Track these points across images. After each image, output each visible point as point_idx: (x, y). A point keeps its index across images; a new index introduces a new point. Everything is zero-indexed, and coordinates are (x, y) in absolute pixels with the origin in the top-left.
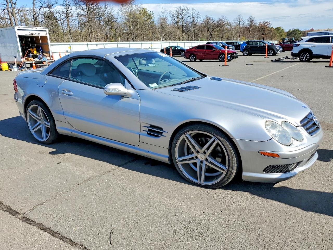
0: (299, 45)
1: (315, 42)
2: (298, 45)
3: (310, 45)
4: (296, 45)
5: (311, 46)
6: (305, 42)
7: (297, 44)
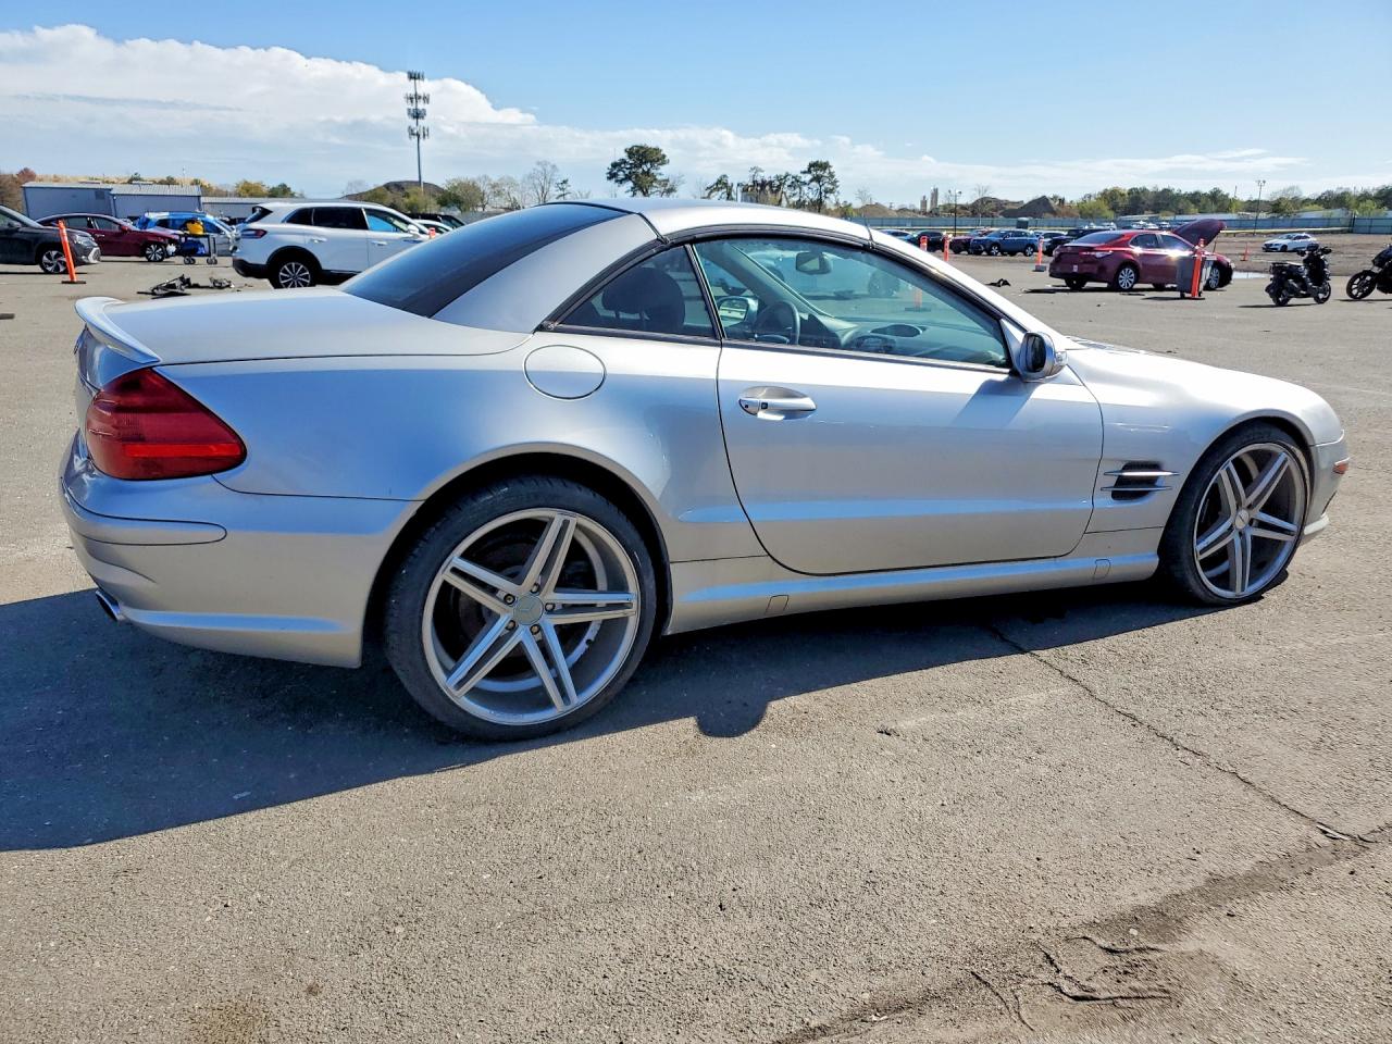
0: (265, 232)
1: (318, 223)
2: (260, 233)
3: (304, 234)
4: (253, 232)
5: (308, 238)
6: (283, 222)
7: (257, 231)
